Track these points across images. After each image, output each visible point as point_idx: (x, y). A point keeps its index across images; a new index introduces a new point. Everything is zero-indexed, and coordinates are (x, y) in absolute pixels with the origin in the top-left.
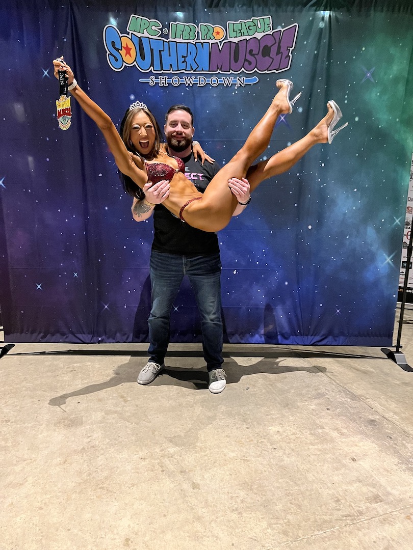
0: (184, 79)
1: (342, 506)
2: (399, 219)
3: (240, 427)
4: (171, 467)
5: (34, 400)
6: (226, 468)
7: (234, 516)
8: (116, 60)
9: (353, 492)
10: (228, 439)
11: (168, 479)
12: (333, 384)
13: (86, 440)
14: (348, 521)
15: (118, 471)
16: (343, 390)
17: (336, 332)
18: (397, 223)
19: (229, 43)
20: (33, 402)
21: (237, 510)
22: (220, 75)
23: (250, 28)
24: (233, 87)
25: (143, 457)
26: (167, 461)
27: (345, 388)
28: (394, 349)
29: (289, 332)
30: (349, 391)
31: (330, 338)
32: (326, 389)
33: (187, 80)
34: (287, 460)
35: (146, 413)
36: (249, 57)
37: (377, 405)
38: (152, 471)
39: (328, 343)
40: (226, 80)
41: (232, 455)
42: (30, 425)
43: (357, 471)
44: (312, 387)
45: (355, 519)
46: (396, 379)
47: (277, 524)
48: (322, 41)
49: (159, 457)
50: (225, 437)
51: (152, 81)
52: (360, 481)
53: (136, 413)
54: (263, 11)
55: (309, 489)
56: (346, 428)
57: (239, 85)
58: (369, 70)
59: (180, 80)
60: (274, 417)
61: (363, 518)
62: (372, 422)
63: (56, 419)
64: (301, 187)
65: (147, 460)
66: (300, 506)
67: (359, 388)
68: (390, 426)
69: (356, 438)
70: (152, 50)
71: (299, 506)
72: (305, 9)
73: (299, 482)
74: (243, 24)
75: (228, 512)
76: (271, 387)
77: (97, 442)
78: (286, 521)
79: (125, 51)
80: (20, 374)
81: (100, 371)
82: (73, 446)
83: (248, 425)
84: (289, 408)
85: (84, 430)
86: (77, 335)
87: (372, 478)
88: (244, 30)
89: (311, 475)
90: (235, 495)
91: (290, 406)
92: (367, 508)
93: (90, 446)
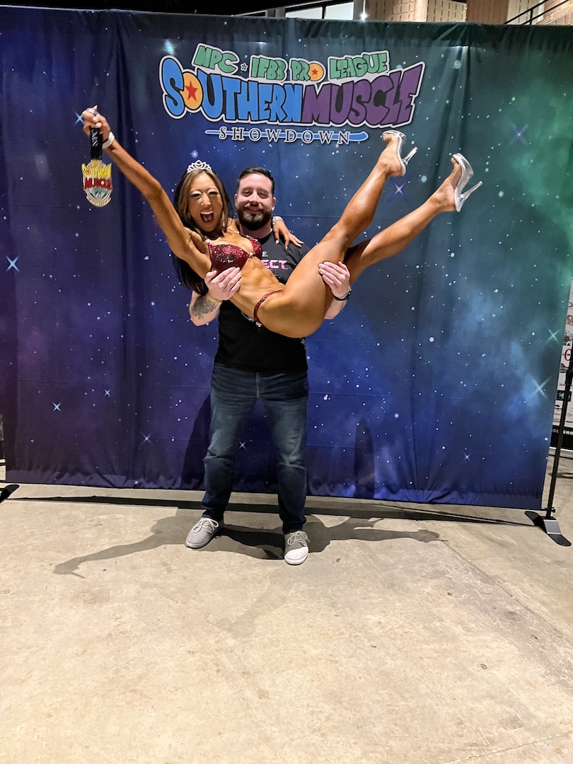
0: (267, 133)
1: (465, 731)
2: (556, 333)
3: (326, 614)
4: (231, 667)
5: (44, 563)
6: (306, 671)
7: (316, 738)
8: (176, 104)
9: (482, 712)
10: (309, 630)
11: (224, 683)
12: (457, 559)
13: (114, 623)
14: (474, 753)
15: (157, 669)
16: (471, 568)
17: (463, 486)
18: (553, 338)
19: (330, 86)
20: (42, 566)
21: (319, 730)
22: (315, 129)
23: (359, 66)
24: (333, 144)
25: (192, 650)
26: (224, 658)
27: (474, 566)
28: (543, 514)
29: (398, 484)
30: (479, 570)
31: (455, 494)
32: (447, 566)
33: (271, 134)
34: (390, 664)
35: (197, 589)
36: (356, 106)
37: (518, 590)
38: (204, 670)
39: (451, 502)
40: (323, 135)
41: (315, 652)
42: (37, 599)
43: (487, 682)
44: (428, 561)
45: (484, 750)
46: (546, 556)
47: (376, 752)
48: (456, 86)
49: (214, 651)
50: (305, 627)
51: (222, 133)
52: (492, 698)
53: (183, 588)
54: (377, 44)
55: (420, 705)
56: (475, 622)
57: (342, 143)
58: (519, 128)
59: (261, 133)
60: (374, 601)
61: (494, 749)
62: (511, 614)
63: (73, 591)
64: (421, 284)
65: (198, 655)
66: (407, 728)
67: (493, 565)
68: (535, 622)
69: (488, 637)
70: (224, 92)
71: (407, 730)
72: (435, 42)
73: (407, 696)
74: (350, 60)
75: (307, 733)
76: (370, 560)
77: (129, 626)
78: (386, 748)
79: (188, 92)
80: (25, 527)
81: (135, 527)
82: (96, 630)
83: (338, 611)
84: (395, 590)
85: (112, 608)
86: (105, 476)
87: (509, 694)
88: (351, 69)
89: (424, 686)
90: (318, 710)
91: (396, 588)
92: (501, 734)
93: (118, 632)
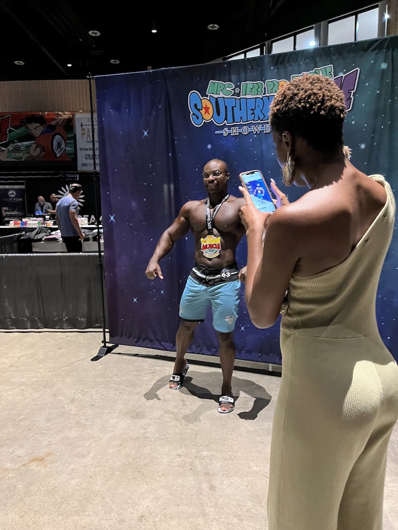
0: (253, 128)
4: (199, 468)
11: (192, 477)
13: (142, 431)
21: (239, 516)
25: (180, 454)
26: (197, 462)
33: (255, 128)
38: (183, 467)
48: (385, 81)
49: (193, 457)
50: (256, 452)
51: (225, 132)
54: (325, 62)
59: (249, 129)
63: (126, 410)
65: (182, 457)
72: (366, 53)
75: (231, 516)
77: (150, 434)
79: (205, 110)
82: (131, 434)
85: (144, 422)
86: (162, 343)
90: (243, 504)
93: (143, 437)
